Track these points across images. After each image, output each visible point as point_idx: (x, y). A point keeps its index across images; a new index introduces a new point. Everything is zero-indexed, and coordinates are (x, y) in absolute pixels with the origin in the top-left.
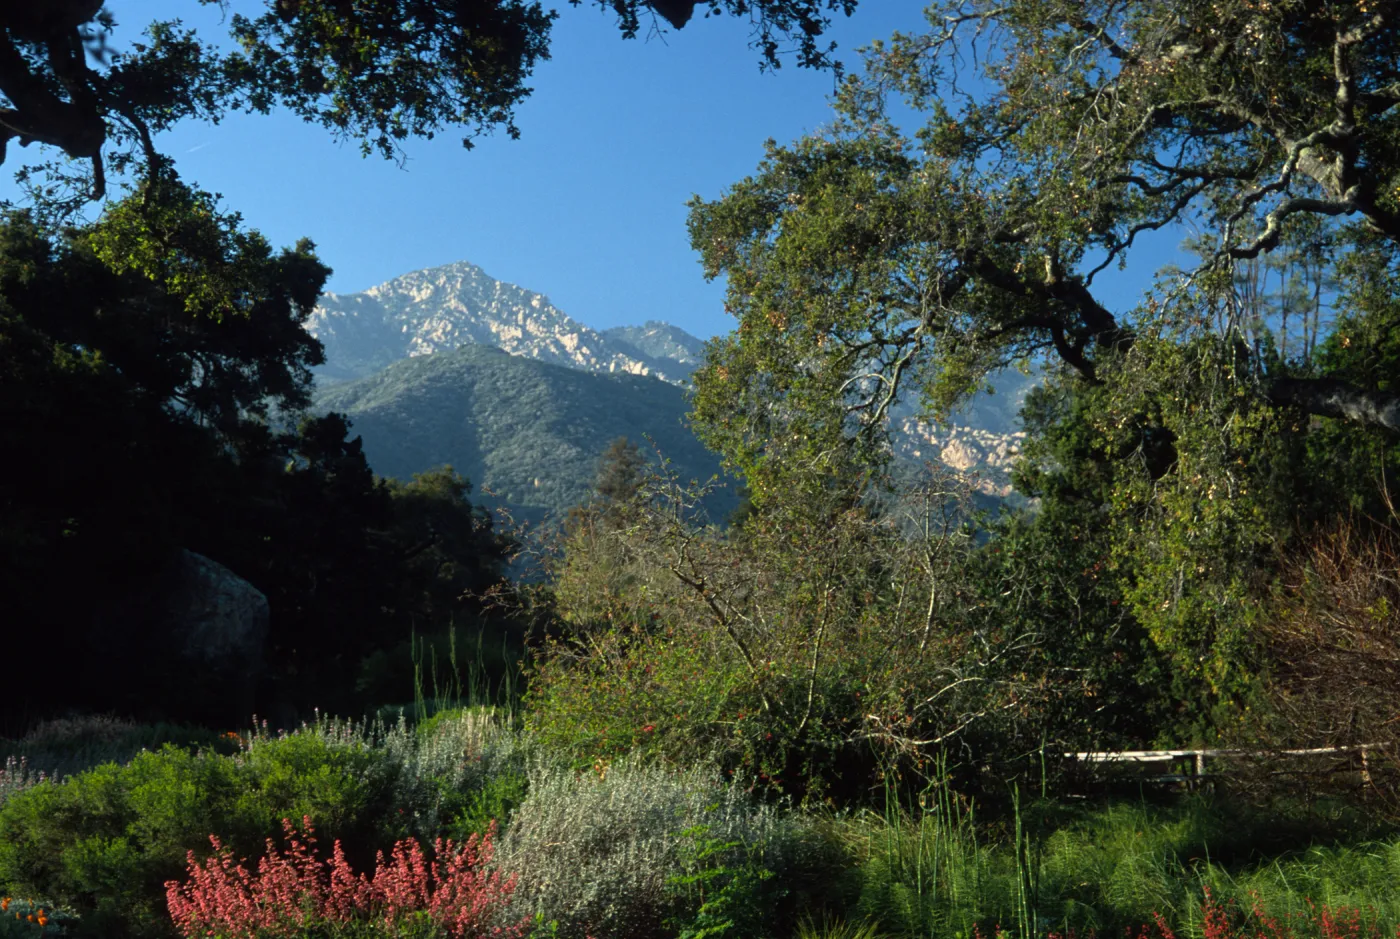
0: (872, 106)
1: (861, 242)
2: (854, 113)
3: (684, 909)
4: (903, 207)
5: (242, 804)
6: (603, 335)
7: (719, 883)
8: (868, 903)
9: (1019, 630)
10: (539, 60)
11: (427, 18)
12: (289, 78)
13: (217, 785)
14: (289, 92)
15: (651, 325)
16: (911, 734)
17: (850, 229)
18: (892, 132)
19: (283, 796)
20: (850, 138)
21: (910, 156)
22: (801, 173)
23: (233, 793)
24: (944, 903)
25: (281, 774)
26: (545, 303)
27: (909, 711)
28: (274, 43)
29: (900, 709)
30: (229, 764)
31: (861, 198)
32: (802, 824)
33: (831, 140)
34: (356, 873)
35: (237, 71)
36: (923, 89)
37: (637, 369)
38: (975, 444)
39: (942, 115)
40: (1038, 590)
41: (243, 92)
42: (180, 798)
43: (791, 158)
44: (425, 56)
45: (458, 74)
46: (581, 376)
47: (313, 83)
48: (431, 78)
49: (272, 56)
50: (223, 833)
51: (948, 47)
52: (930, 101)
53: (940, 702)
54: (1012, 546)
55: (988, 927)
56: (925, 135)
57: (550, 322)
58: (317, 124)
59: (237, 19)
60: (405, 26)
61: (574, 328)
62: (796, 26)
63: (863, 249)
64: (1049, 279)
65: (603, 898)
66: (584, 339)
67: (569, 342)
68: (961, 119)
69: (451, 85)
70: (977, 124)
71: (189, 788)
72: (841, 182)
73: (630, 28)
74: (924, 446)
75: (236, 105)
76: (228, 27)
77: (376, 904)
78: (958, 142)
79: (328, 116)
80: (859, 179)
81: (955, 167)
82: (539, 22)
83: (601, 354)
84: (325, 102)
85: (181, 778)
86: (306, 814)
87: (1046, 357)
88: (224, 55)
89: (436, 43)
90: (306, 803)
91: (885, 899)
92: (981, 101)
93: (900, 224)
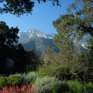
0: (70, 10)
1: (69, 24)
2: (68, 11)
3: (52, 91)
4: (73, 20)
5: (8, 82)
6: (48, 35)
7: (55, 88)
8: (70, 90)
9: (87, 62)
10: (33, 7)
11: (22, 3)
12: (9, 10)
13: (6, 80)
14: (9, 11)
15: (53, 34)
16: (75, 73)
17: (68, 23)
18: (72, 13)
19: (12, 81)
20: (68, 14)
21: (74, 15)
22: (63, 17)
23: (8, 81)
24: (78, 90)
25: (12, 79)
26: (42, 32)
27: (75, 70)
28: (8, 6)
29: (74, 70)
30: (7, 78)
31: (69, 20)
32: (64, 82)
33: (66, 14)
34: (19, 88)
35: (4, 9)
36: (75, 8)
37: (51, 38)
38: (85, 44)
39: (77, 11)
40: (89, 58)
41: (5, 12)
42: (2, 81)
43: (62, 16)
44: (22, 7)
45: (26, 9)
46: (46, 39)
47: (12, 10)
48: (23, 9)
49: (7, 8)
50: (6, 85)
51: (77, 4)
52: (76, 10)
53: (78, 69)
54: (86, 54)
55: (82, 92)
56: (75, 13)
57: (42, 34)
58: (12, 14)
59: (4, 4)
60: (20, 4)
61: (45, 34)
62: (56, 2)
63: (69, 25)
64: (88, 27)
65: (43, 90)
66: (46, 35)
67: (44, 36)
68: (79, 11)
69: (25, 10)
70: (81, 12)
71: (3, 80)
72: (67, 18)
73: (39, 2)
74: (80, 44)
75: (4, 13)
76: (3, 5)
77: (21, 91)
78: (79, 14)
79: (13, 13)
80: (69, 18)
81: (79, 16)
82: (33, 3)
83: (48, 37)
84: (13, 12)
85: (2, 79)
86: (14, 83)
87: (89, 35)
88: (3, 8)
89: (23, 6)
90: (15, 81)
91: (72, 89)
92: (81, 9)
93: (73, 22)
